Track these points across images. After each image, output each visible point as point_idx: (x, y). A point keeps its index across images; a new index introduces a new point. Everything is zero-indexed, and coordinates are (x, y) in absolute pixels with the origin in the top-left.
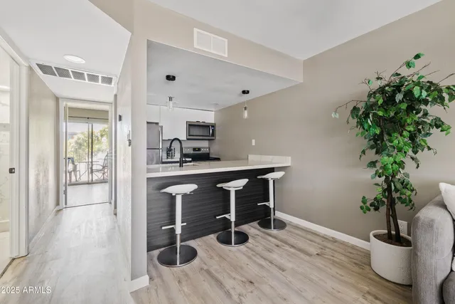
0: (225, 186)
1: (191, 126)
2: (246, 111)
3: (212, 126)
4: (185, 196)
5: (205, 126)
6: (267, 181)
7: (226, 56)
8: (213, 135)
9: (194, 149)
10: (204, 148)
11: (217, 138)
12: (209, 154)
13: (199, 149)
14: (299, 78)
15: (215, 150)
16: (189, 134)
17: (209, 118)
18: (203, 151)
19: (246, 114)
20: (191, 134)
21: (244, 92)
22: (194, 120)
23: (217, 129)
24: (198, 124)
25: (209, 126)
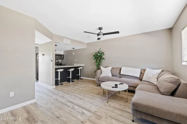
0: (69, 70)
1: (56, 55)
5: (61, 55)
6: (79, 69)
7: (70, 43)
8: (63, 58)
10: (60, 62)
15: (63, 63)
16: (56, 58)
17: (62, 53)
19: (74, 53)
21: (73, 48)
22: (57, 53)
24: (59, 55)
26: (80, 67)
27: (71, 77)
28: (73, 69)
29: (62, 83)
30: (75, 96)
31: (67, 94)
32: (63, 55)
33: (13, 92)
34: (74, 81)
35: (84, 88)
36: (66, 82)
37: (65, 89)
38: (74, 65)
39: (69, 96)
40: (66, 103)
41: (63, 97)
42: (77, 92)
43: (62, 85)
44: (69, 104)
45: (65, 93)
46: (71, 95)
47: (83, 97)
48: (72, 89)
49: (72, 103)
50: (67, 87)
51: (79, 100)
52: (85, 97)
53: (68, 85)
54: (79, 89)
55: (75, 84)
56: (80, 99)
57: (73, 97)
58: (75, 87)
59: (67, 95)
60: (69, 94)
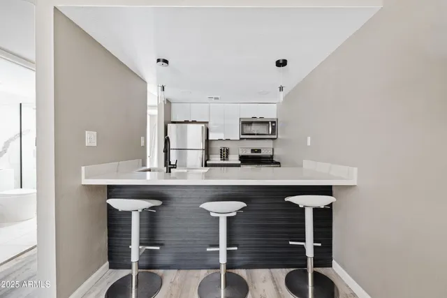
1: (245, 123)
3: (272, 122)
5: (263, 122)
8: (273, 133)
9: (253, 151)
10: (265, 149)
13: (259, 151)
16: (243, 133)
17: (269, 113)
18: (263, 153)
20: (245, 132)
21: (278, 63)
22: (248, 116)
23: (279, 125)
24: (254, 120)
25: (268, 122)
32: (274, 122)
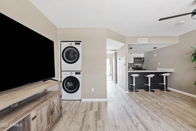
0: (147, 76)
1: (135, 59)
2: (155, 54)
4: (136, 77)
5: (140, 58)
7: (147, 42)
8: (143, 61)
9: (136, 66)
10: (140, 66)
11: (145, 62)
12: (141, 68)
13: (138, 66)
14: (177, 42)
16: (134, 61)
17: (142, 55)
19: (155, 55)
21: (154, 48)
23: (145, 59)
24: (138, 58)
26: (166, 73)
27: (149, 85)
28: (152, 76)
29: (138, 90)
30: (147, 111)
31: (139, 105)
32: (143, 58)
33: (93, 89)
34: (154, 91)
35: (166, 104)
36: (143, 90)
37: (138, 98)
38: (156, 70)
39: (139, 108)
40: (131, 115)
41: (132, 106)
42: (153, 107)
43: (137, 93)
44: (134, 118)
45: (136, 103)
46: (142, 108)
47: (158, 118)
48: (147, 101)
49: (139, 119)
50: (142, 97)
51: (150, 119)
52: (162, 119)
53: (144, 94)
54: (157, 103)
55: (154, 96)
56: (152, 119)
57: (143, 112)
58: (152, 99)
59: (137, 106)
60: (140, 106)
